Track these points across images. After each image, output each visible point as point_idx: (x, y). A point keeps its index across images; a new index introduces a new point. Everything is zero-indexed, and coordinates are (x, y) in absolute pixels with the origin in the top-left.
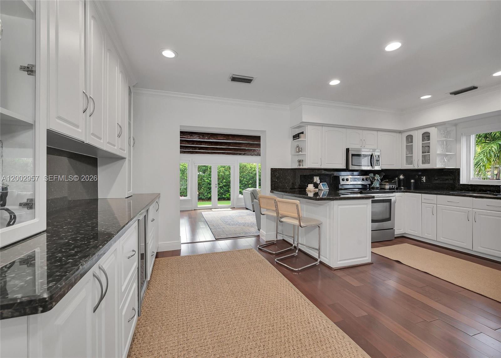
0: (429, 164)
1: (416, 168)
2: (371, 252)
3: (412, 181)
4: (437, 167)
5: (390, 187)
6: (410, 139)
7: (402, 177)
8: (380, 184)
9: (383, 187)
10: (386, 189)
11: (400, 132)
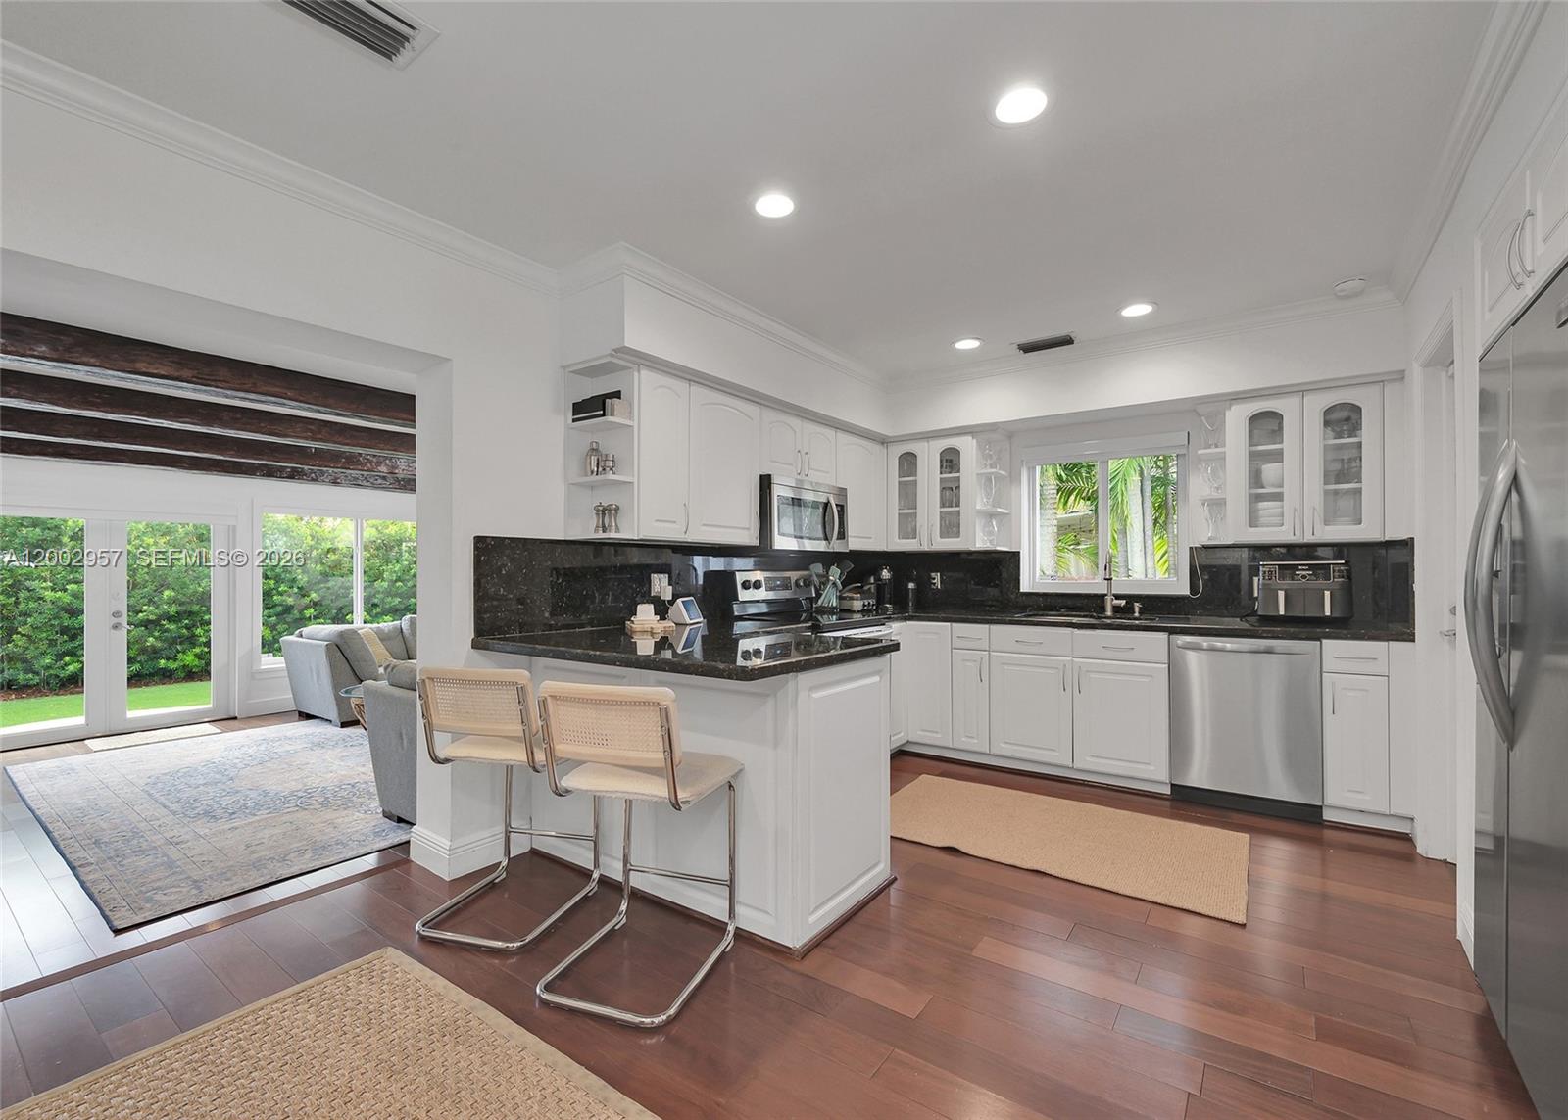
0: (959, 537)
1: (926, 549)
2: (891, 837)
3: (911, 585)
4: (977, 545)
5: (864, 605)
6: (908, 462)
7: (886, 574)
8: (841, 598)
9: (846, 604)
10: (854, 612)
11: (884, 441)
